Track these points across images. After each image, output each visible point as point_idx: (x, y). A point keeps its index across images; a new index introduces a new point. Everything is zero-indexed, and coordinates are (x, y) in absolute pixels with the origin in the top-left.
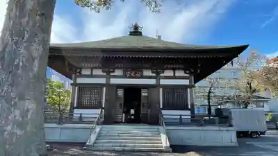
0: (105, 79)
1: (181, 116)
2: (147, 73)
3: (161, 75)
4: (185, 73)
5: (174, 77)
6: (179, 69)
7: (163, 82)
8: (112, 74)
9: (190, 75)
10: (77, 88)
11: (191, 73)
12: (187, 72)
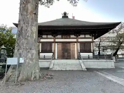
0: (53, 40)
1: (89, 55)
2: (72, 36)
3: (79, 37)
4: (90, 36)
5: (85, 38)
6: (87, 34)
7: (80, 40)
8: (56, 37)
9: (93, 37)
10: (41, 44)
11: (93, 36)
12: (91, 35)
